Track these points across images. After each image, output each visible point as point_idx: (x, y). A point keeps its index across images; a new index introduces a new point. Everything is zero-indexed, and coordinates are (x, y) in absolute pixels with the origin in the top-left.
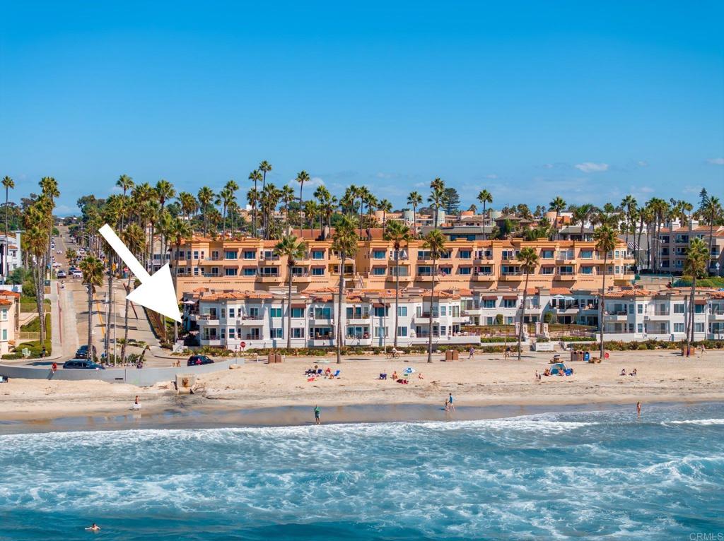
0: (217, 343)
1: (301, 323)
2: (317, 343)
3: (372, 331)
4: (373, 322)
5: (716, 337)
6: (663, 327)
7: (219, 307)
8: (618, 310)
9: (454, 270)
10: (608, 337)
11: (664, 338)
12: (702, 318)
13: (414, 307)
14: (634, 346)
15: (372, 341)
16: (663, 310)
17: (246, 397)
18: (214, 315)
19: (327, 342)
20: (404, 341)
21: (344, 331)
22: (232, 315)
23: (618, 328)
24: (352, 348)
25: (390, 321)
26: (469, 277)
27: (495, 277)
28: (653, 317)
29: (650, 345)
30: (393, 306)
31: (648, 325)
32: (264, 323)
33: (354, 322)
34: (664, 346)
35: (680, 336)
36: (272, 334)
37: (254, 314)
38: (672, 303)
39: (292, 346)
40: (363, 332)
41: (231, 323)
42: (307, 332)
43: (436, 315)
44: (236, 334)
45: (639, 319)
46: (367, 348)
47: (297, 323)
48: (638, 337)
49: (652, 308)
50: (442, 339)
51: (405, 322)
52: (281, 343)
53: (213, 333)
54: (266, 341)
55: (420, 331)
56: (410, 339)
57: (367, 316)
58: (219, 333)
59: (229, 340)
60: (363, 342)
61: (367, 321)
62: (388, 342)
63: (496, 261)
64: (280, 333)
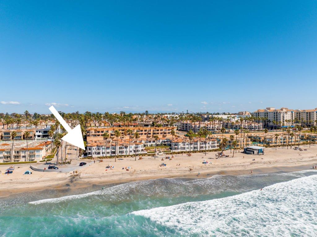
0: (90, 155)
1: (109, 151)
2: (112, 155)
3: (124, 152)
4: (124, 150)
5: (195, 150)
6: (184, 148)
7: (91, 148)
8: (175, 145)
9: (143, 134)
10: (174, 151)
11: (185, 151)
12: (192, 146)
13: (133, 146)
14: (179, 153)
15: (124, 154)
16: (184, 145)
17: (89, 177)
18: (90, 149)
19: (114, 155)
20: (131, 154)
21: (118, 152)
22: (94, 150)
23: (175, 149)
24: (120, 156)
25: (128, 150)
26: (146, 135)
27: (151, 135)
28: (182, 146)
29: (182, 152)
30: (129, 146)
31: (181, 148)
32: (101, 151)
33: (121, 150)
34: (185, 152)
35: (188, 150)
36: (103, 153)
37: (98, 149)
38: (186, 143)
39: (107, 156)
40: (122, 152)
41: (93, 151)
42: (110, 153)
43: (138, 148)
44: (95, 154)
45: (180, 147)
46: (123, 156)
47: (108, 151)
48: (179, 151)
49: (182, 144)
50: (139, 153)
51: (131, 149)
52: (104, 155)
53: (90, 153)
54: (101, 155)
55: (135, 151)
56: (133, 153)
57: (123, 149)
58: (91, 153)
59: (93, 155)
60: (122, 154)
61: (123, 150)
62: (128, 154)
63: (152, 132)
64: (104, 153)
